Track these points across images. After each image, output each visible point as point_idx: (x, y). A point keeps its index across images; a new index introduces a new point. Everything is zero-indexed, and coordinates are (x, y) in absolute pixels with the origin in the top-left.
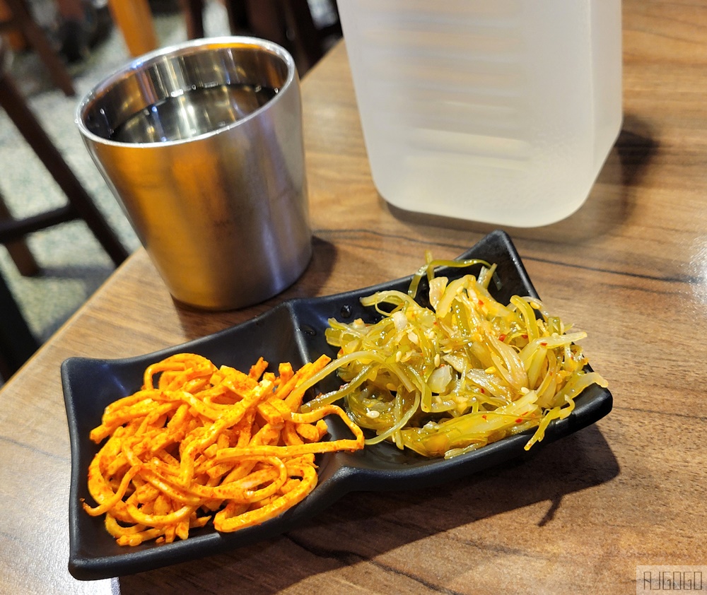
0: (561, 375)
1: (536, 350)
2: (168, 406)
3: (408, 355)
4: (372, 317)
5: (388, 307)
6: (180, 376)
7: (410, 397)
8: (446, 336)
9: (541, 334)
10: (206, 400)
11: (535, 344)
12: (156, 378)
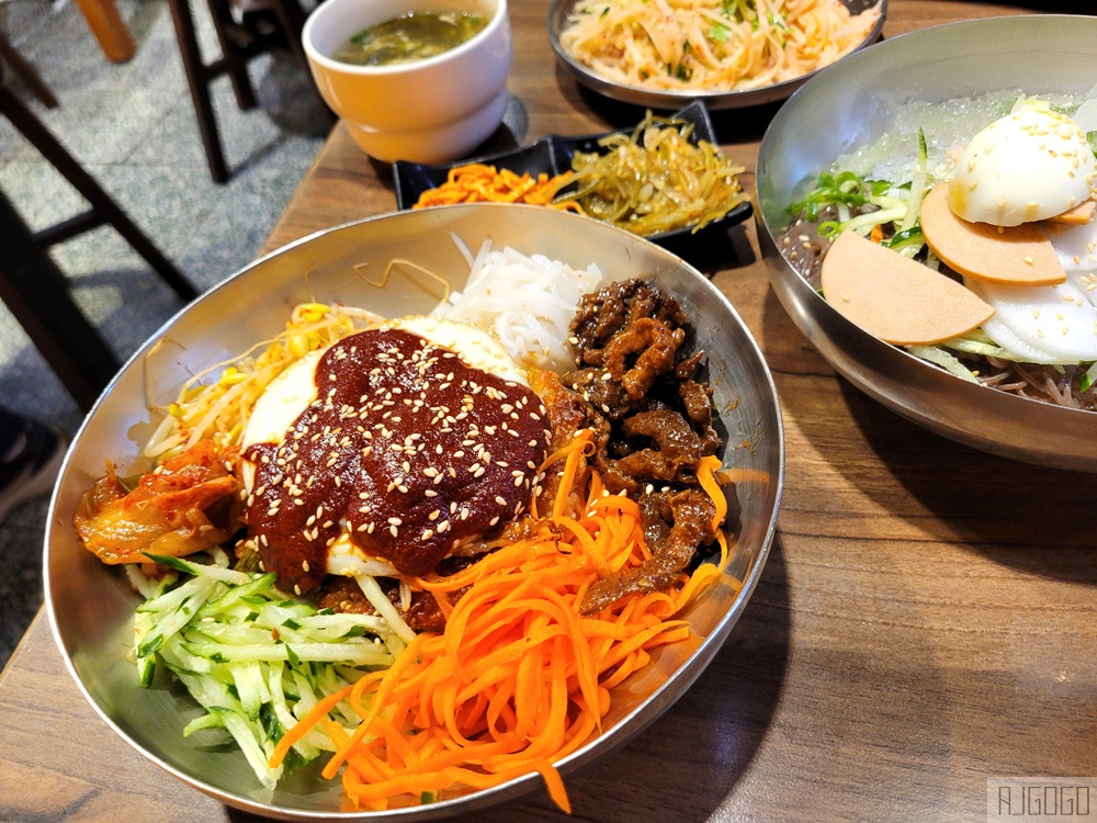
0: (723, 194)
1: (709, 178)
2: (464, 194)
3: (626, 174)
4: (604, 152)
5: (616, 146)
6: (471, 177)
7: (623, 201)
8: (652, 164)
9: (715, 167)
10: (492, 190)
11: (709, 173)
12: (456, 178)
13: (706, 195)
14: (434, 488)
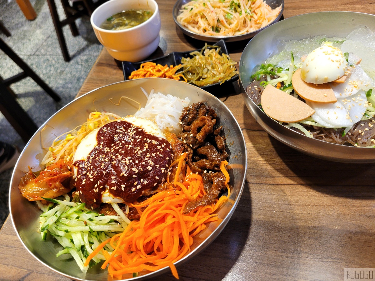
0: (230, 71)
1: (226, 66)
2: (146, 72)
3: (198, 65)
4: (191, 57)
5: (195, 55)
6: (148, 66)
7: (198, 74)
8: (207, 61)
9: (227, 62)
10: (154, 71)
11: (226, 64)
12: (143, 67)
13: (224, 72)
14: (135, 174)
